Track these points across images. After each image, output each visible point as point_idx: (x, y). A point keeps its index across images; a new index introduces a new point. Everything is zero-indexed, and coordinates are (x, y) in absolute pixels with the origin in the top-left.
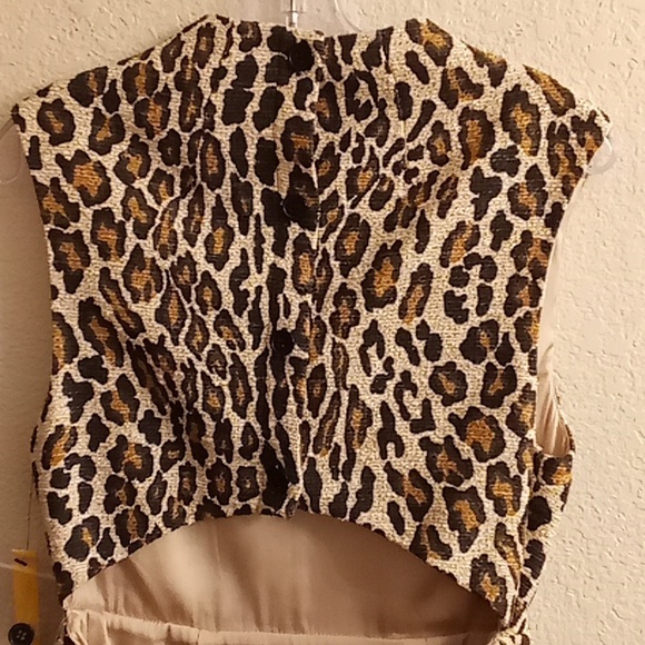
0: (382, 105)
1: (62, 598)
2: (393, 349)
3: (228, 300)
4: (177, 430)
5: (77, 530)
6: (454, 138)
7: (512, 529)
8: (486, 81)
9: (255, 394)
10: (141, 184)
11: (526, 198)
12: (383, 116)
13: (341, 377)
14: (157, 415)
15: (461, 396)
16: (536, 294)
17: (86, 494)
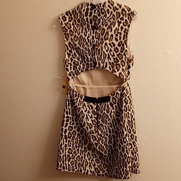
0: (106, 12)
1: (68, 81)
2: (109, 46)
3: (87, 41)
4: (82, 59)
5: (70, 73)
6: (116, 16)
7: (124, 69)
8: (119, 8)
9: (91, 53)
10: (75, 26)
11: (125, 24)
12: (106, 14)
13: (102, 50)
14: (79, 57)
15: (118, 52)
16: (127, 37)
17: (71, 68)
